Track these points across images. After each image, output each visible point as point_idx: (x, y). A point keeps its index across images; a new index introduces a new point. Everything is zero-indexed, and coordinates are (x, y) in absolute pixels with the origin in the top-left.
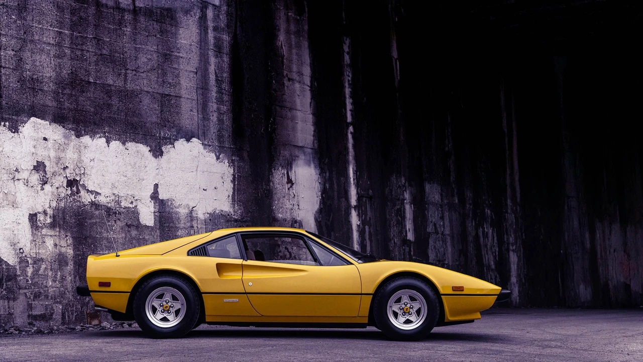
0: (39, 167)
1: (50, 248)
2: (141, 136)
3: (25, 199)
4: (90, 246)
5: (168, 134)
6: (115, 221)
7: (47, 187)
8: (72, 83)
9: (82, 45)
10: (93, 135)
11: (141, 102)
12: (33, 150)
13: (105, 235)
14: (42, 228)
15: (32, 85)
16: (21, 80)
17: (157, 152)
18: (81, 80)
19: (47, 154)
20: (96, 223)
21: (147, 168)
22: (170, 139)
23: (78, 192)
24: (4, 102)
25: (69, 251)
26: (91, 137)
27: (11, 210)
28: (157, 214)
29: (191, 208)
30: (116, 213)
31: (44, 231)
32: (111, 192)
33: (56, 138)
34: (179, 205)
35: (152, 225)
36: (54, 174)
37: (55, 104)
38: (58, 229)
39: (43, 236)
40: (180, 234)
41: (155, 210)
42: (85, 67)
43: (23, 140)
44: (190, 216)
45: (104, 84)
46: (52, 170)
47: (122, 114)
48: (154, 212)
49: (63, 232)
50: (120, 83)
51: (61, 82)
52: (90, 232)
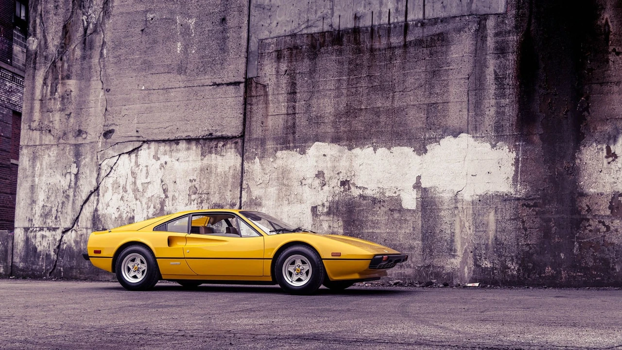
0: (320, 175)
1: (326, 229)
2: (405, 141)
3: (309, 197)
4: (357, 227)
5: (433, 134)
6: (380, 207)
7: (326, 188)
8: (347, 113)
9: (356, 84)
10: (362, 146)
11: (406, 114)
12: (316, 164)
13: (370, 218)
14: (320, 216)
15: (316, 121)
16: (309, 120)
17: (421, 150)
18: (355, 109)
19: (325, 166)
20: (363, 210)
21: (411, 165)
22: (436, 138)
23: (349, 188)
24: (297, 136)
25: (339, 230)
26: (361, 148)
27: (299, 205)
28: (419, 199)
29: (456, 192)
30: (380, 201)
31: (322, 218)
32: (376, 186)
33: (332, 153)
34: (443, 191)
35: (414, 209)
36: (331, 178)
37: (333, 130)
38: (332, 216)
39: (321, 221)
40: (442, 214)
41: (417, 196)
42: (358, 99)
43: (309, 159)
44: (455, 199)
45: (374, 108)
46: (329, 176)
47: (389, 127)
48: (417, 198)
49: (335, 217)
50: (388, 104)
51: (338, 114)
52: (358, 216)
